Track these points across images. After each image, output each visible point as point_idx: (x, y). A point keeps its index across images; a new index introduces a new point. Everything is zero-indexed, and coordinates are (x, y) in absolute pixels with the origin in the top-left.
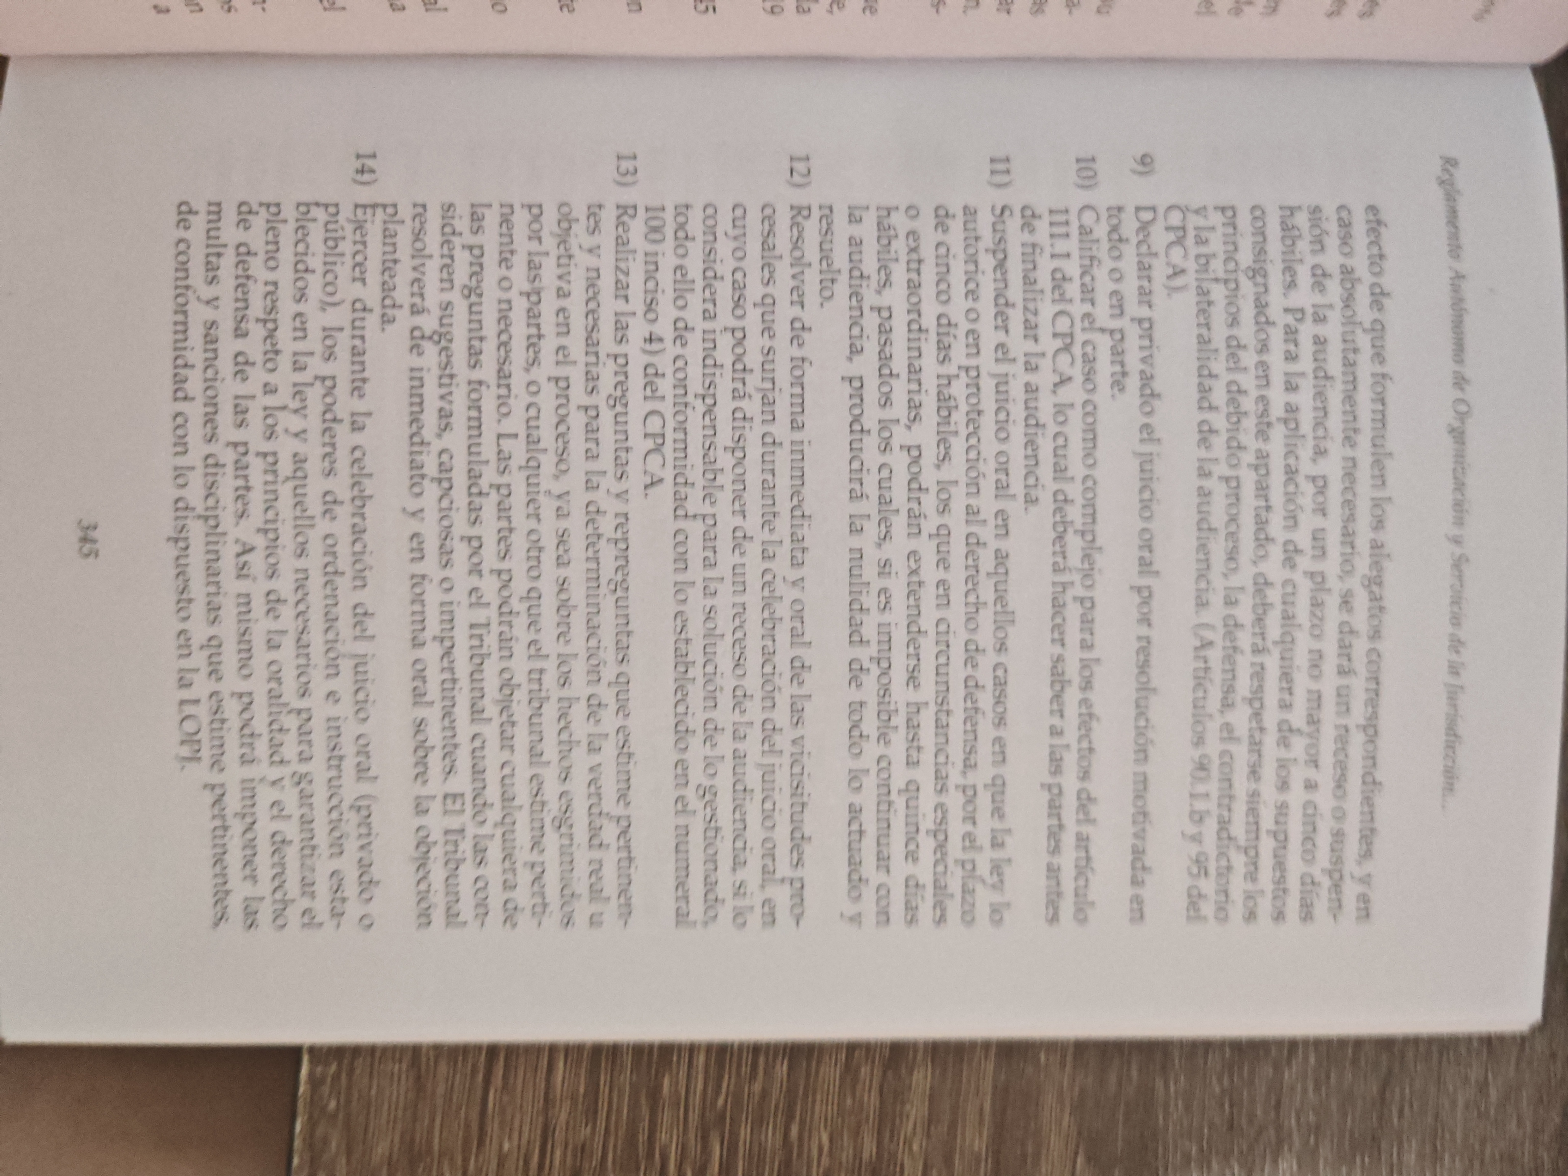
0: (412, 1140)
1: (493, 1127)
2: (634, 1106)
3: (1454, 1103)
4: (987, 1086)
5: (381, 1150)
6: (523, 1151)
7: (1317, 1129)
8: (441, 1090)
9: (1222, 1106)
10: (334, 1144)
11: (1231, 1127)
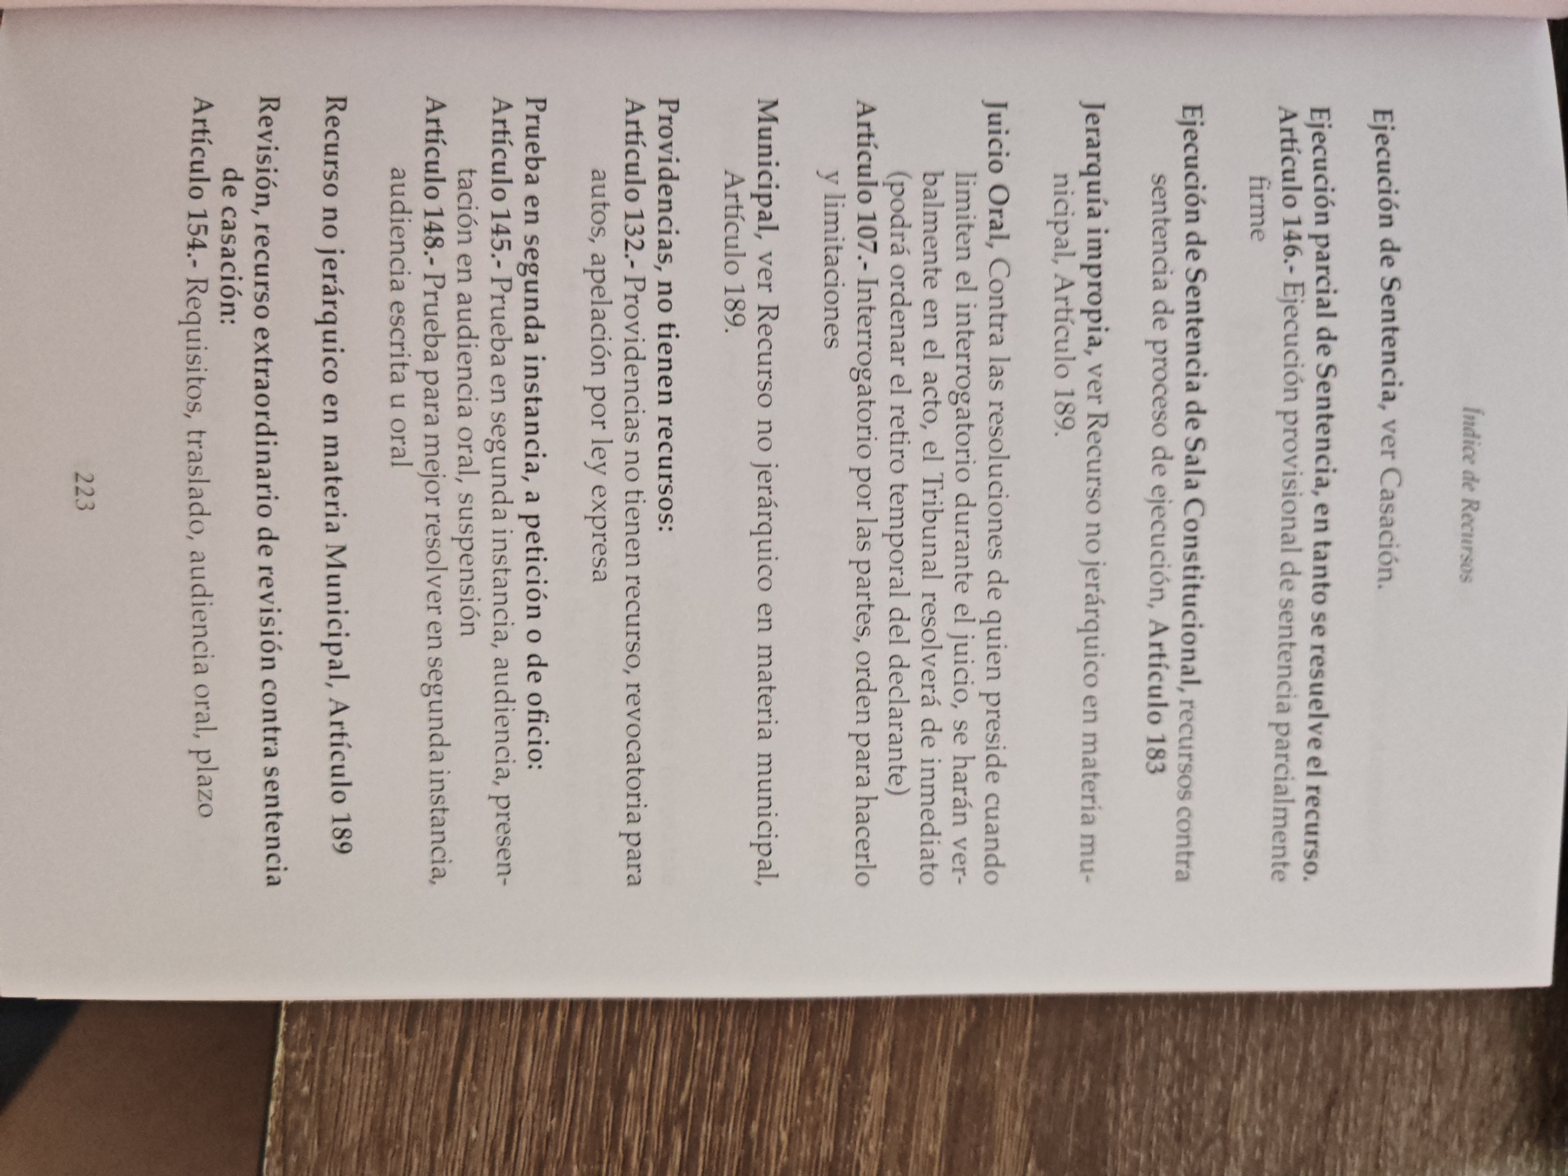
0: (382, 1127)
1: (462, 1114)
2: (599, 1101)
3: (1397, 1123)
4: (943, 1090)
5: (353, 1133)
6: (489, 1141)
7: (1262, 1143)
8: (412, 1077)
9: (1171, 1117)
10: (306, 1128)
11: (1178, 1137)
